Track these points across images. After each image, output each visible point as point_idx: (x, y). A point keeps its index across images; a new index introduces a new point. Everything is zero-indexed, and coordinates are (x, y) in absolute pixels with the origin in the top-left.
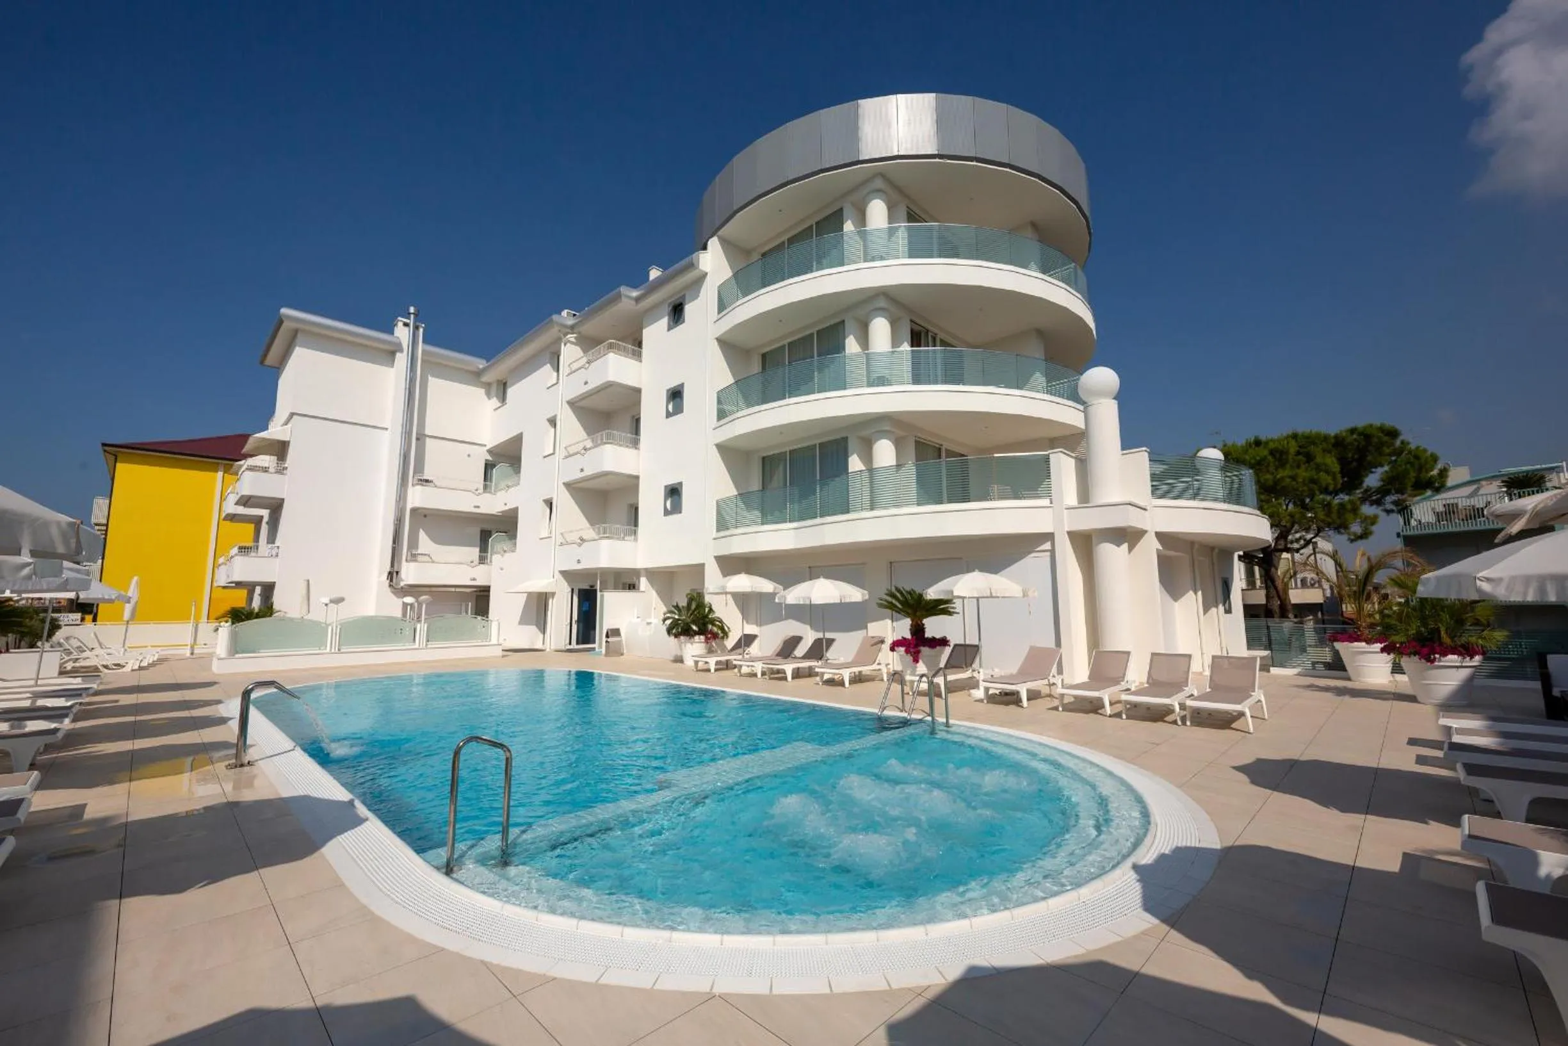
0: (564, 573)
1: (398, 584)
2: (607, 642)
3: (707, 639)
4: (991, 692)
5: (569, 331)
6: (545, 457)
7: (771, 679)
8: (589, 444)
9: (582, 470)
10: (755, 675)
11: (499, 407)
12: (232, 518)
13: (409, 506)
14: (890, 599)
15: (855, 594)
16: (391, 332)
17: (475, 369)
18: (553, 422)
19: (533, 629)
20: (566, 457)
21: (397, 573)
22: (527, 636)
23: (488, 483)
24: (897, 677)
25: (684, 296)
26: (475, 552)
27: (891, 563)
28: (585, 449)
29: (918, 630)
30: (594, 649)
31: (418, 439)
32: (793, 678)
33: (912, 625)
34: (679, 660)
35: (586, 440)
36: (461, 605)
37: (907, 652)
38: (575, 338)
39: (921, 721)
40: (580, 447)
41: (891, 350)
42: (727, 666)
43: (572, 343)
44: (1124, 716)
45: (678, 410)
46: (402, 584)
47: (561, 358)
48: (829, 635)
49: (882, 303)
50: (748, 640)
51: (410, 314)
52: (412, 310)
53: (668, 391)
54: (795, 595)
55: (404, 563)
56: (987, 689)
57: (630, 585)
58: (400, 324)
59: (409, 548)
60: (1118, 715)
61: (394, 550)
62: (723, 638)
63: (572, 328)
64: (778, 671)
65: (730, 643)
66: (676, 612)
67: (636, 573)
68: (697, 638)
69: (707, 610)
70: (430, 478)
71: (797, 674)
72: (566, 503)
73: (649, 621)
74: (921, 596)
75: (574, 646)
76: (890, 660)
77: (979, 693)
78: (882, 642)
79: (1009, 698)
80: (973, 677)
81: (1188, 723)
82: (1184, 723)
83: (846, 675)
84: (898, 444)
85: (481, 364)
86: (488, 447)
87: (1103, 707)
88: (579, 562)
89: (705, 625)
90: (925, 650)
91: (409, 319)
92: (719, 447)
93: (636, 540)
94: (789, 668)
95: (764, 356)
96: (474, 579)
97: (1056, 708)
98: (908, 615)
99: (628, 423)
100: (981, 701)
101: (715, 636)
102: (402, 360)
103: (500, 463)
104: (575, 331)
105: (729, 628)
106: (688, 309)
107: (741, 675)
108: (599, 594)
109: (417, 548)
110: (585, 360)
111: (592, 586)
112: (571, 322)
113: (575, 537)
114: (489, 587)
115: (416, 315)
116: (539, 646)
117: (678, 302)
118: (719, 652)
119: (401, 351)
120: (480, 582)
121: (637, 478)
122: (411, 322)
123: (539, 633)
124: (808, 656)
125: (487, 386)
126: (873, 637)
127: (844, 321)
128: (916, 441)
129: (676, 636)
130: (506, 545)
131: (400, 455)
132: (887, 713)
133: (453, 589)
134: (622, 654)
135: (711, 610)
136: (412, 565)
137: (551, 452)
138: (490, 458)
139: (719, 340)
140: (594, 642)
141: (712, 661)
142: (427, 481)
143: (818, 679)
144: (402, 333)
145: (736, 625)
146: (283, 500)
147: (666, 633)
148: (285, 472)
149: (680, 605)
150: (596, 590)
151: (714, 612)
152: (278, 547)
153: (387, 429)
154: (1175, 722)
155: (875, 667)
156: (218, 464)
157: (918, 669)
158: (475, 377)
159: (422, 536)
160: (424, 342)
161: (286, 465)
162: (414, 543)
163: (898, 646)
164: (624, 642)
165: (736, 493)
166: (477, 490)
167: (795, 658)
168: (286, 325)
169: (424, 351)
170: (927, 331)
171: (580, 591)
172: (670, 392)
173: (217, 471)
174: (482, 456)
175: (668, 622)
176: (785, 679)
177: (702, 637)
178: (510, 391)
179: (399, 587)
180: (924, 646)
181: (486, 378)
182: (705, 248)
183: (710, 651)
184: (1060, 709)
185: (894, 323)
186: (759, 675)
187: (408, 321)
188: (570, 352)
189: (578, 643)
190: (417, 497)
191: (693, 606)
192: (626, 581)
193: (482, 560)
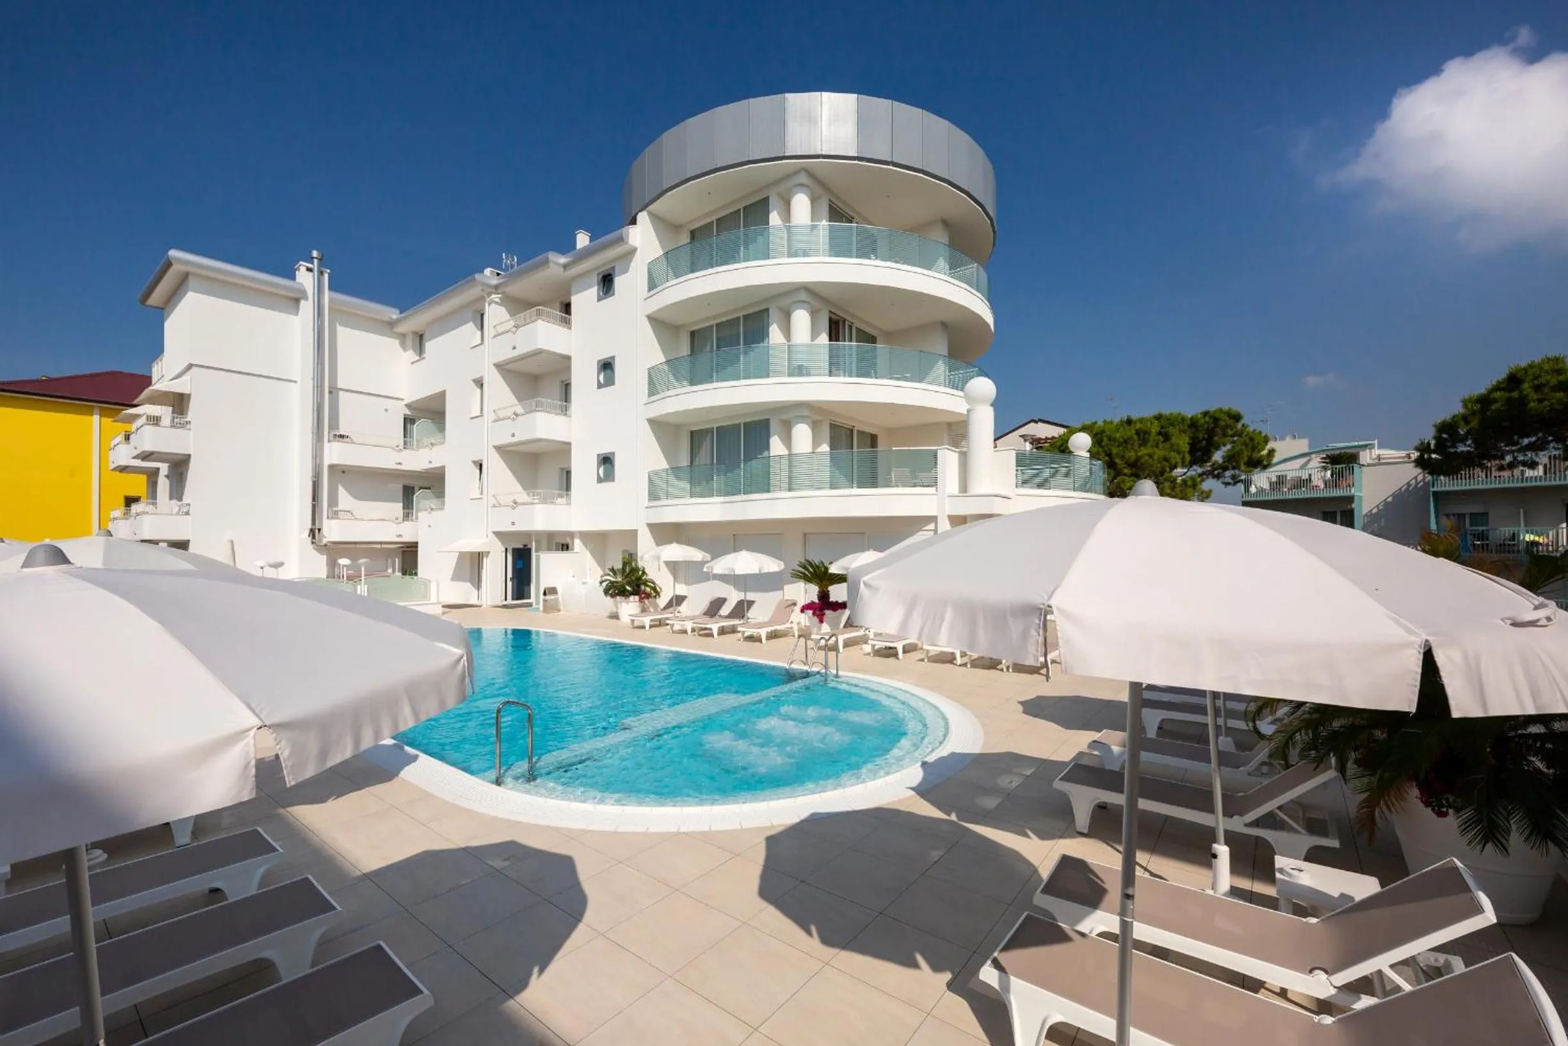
0: (498, 534)
1: (320, 541)
2: (545, 601)
3: (641, 600)
4: (876, 647)
5: (494, 291)
6: (472, 418)
7: (700, 635)
8: (519, 410)
9: (513, 435)
10: (685, 632)
11: (418, 361)
12: (123, 469)
13: (327, 462)
14: (803, 570)
15: (771, 565)
16: (293, 278)
17: (386, 319)
18: (479, 383)
19: (467, 586)
20: (495, 421)
21: (319, 530)
22: (462, 592)
23: (408, 439)
24: (805, 635)
25: (613, 268)
26: (398, 508)
27: (805, 534)
28: (517, 415)
29: (824, 596)
30: (530, 605)
31: (330, 392)
32: (718, 635)
33: (819, 591)
34: (615, 616)
35: (516, 405)
36: (387, 561)
37: (814, 614)
38: (500, 298)
39: (818, 673)
40: (509, 413)
41: (810, 342)
42: (660, 623)
43: (496, 303)
44: (969, 666)
45: (610, 382)
46: (325, 541)
47: (486, 317)
48: (750, 596)
49: (803, 296)
50: (679, 600)
51: (313, 258)
52: (315, 254)
53: (599, 362)
54: (721, 566)
55: (325, 521)
56: (873, 646)
57: (563, 545)
58: (303, 269)
59: (330, 506)
60: (965, 665)
61: (314, 507)
62: (655, 597)
63: (497, 287)
64: (706, 629)
65: (662, 601)
66: (611, 573)
67: (571, 535)
68: (632, 598)
69: (640, 573)
70: (346, 434)
71: (723, 631)
72: (497, 467)
73: (585, 580)
74: (827, 569)
75: (510, 601)
76: (802, 619)
77: (867, 648)
78: (795, 604)
79: (889, 653)
80: (866, 635)
81: (1011, 670)
82: (1008, 670)
83: (763, 631)
84: (815, 426)
85: (394, 314)
86: (405, 402)
87: (955, 659)
88: (513, 523)
89: (638, 586)
90: (829, 613)
91: (313, 263)
92: (652, 422)
93: (569, 504)
94: (715, 627)
95: (693, 334)
96: (400, 536)
97: (923, 660)
98: (817, 584)
99: (557, 389)
100: (869, 654)
101: (648, 596)
102: (307, 307)
103: (422, 418)
104: (499, 291)
105: (660, 588)
106: (618, 281)
107: (673, 632)
108: (534, 554)
109: (336, 504)
110: (512, 323)
111: (525, 546)
112: (495, 281)
113: (509, 500)
114: (417, 543)
115: (320, 260)
116: (474, 601)
117: (607, 273)
118: (652, 610)
119: (306, 299)
120: (407, 538)
121: (569, 444)
122: (315, 265)
123: (473, 589)
124: (732, 615)
125: (402, 337)
126: (787, 600)
127: (767, 310)
128: (831, 424)
129: (613, 596)
130: (433, 503)
131: (313, 409)
132: (794, 666)
133: (378, 546)
134: (559, 611)
135: (644, 573)
136: (334, 522)
137: (479, 414)
138: (408, 412)
139: (649, 317)
140: (529, 598)
141: (647, 621)
142: (342, 436)
143: (740, 635)
144: (305, 278)
145: (668, 587)
146: (190, 455)
147: (603, 593)
148: (188, 426)
149: (615, 568)
150: (530, 550)
151: (646, 574)
152: (189, 505)
153: (295, 382)
154: (1002, 670)
155: (788, 625)
156: (92, 406)
157: (823, 628)
158: (389, 327)
159: (342, 492)
160: (330, 288)
161: (188, 419)
162: (333, 501)
163: (807, 609)
164: (560, 599)
165: (668, 467)
166: (397, 446)
167: (720, 616)
168: (176, 268)
169: (331, 301)
170: (844, 321)
171: (514, 550)
172: (601, 363)
173: (91, 414)
174: (400, 411)
175: (604, 584)
176: (711, 635)
177: (637, 598)
178: (429, 346)
179: (323, 544)
180: (828, 609)
181: (401, 328)
182: (633, 222)
183: (644, 610)
184: (926, 660)
185: (814, 314)
186: (689, 632)
187: (310, 266)
188: (496, 313)
189: (513, 599)
190: (334, 453)
191: (628, 570)
192: (562, 543)
193: (407, 516)
